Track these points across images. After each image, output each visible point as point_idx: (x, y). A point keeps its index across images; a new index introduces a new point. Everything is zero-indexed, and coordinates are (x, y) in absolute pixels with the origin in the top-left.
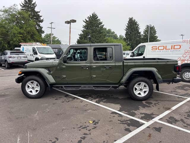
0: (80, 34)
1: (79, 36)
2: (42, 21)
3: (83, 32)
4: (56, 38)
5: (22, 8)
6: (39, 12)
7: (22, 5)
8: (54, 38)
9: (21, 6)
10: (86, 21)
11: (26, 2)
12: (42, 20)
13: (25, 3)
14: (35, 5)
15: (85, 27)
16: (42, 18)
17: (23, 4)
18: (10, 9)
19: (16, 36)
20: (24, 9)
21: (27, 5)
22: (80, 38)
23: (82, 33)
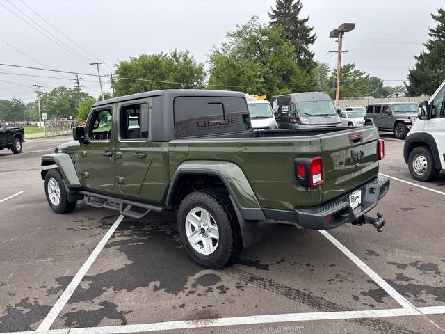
0: (418, 56)
1: (416, 61)
2: (312, 40)
3: (430, 47)
4: (362, 74)
5: (272, 21)
6: (307, 20)
7: (272, 13)
8: (357, 73)
9: (270, 15)
10: (440, 15)
11: (280, 5)
12: (313, 37)
13: (278, 8)
14: (299, 7)
15: (436, 32)
16: (311, 34)
17: (274, 11)
18: (246, 27)
19: (252, 81)
20: (276, 22)
21: (282, 10)
22: (418, 65)
23: (427, 51)
